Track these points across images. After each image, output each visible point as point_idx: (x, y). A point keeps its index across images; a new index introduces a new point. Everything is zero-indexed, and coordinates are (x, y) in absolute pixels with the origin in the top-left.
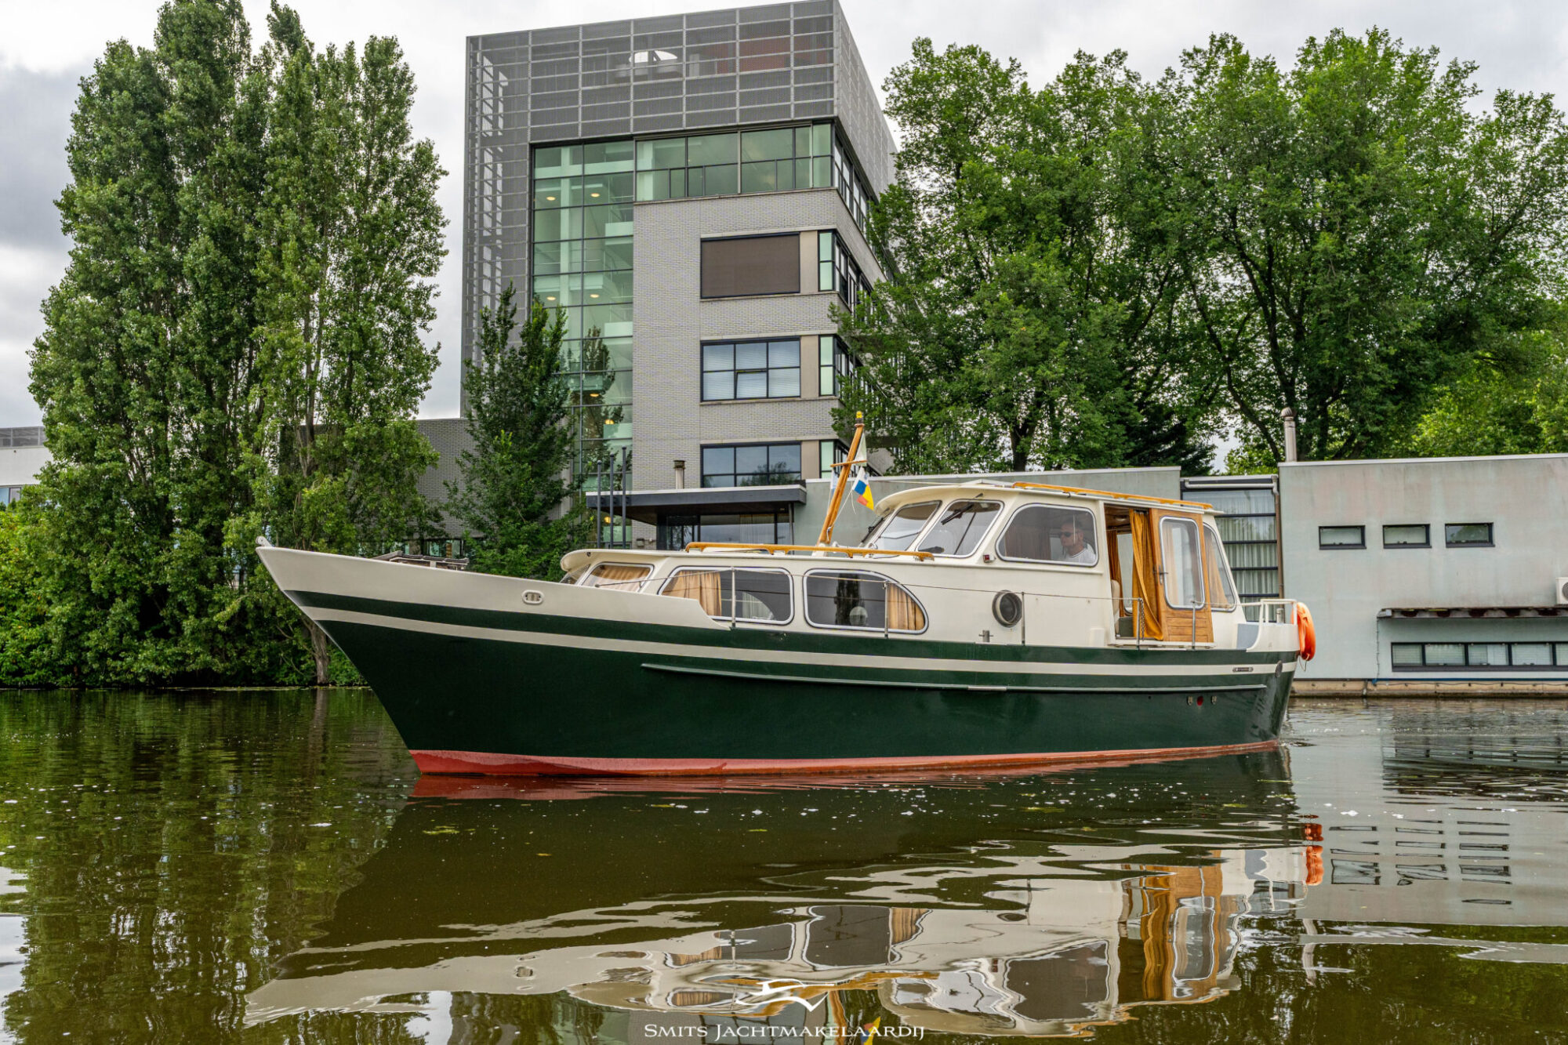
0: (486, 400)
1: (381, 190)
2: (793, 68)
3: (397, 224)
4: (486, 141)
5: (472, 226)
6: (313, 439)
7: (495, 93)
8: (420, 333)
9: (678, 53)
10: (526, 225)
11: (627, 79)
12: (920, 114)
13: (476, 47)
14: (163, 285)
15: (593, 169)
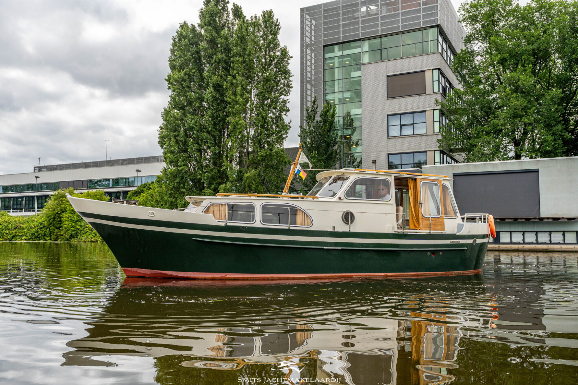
0: (308, 140)
1: (270, 67)
2: (422, 7)
3: (276, 78)
4: (308, 46)
5: (303, 77)
6: (248, 156)
7: (311, 27)
8: (284, 117)
9: (377, 6)
10: (322, 75)
11: (358, 18)
12: (473, 20)
13: (303, 12)
14: (198, 105)
15: (346, 52)
